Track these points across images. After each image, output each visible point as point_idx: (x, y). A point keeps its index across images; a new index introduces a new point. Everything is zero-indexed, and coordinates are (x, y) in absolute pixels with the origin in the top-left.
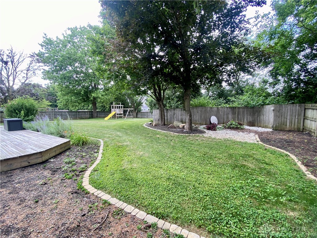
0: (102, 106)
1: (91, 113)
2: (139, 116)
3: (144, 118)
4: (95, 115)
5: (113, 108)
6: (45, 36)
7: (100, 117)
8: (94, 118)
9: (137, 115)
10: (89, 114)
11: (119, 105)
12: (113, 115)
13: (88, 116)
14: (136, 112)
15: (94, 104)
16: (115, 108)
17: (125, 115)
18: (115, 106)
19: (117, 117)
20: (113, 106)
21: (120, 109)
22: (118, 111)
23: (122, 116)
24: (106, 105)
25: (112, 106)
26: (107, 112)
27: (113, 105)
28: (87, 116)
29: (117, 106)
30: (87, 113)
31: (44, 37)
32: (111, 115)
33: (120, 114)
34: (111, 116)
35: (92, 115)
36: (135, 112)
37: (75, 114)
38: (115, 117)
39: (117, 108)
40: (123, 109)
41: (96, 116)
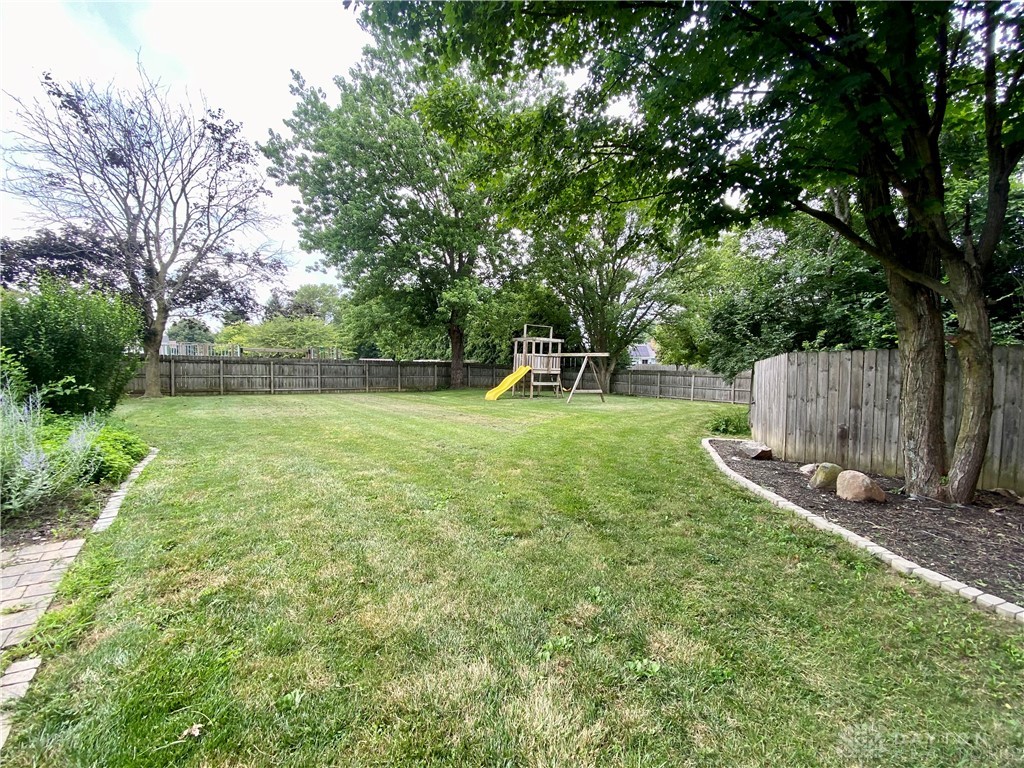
0: (487, 346)
1: (444, 369)
2: (621, 386)
3: (647, 394)
4: (458, 376)
5: (520, 351)
6: (296, 85)
7: (474, 386)
8: (454, 389)
9: (613, 381)
10: (439, 371)
11: (546, 340)
12: (520, 381)
13: (434, 380)
14: (612, 367)
15: (457, 335)
16: (530, 352)
17: (567, 383)
18: (530, 344)
19: (535, 387)
20: (520, 345)
21: (550, 354)
22: (539, 364)
23: (554, 384)
24: (497, 341)
25: (516, 344)
26: (501, 367)
27: (519, 339)
28: (431, 379)
29: (538, 345)
30: (430, 370)
31: (294, 91)
32: (510, 381)
33: (547, 377)
34: (513, 384)
35: (448, 376)
36: (607, 370)
37: (390, 373)
38: (528, 387)
39: (537, 351)
40: (559, 354)
41: (462, 383)
